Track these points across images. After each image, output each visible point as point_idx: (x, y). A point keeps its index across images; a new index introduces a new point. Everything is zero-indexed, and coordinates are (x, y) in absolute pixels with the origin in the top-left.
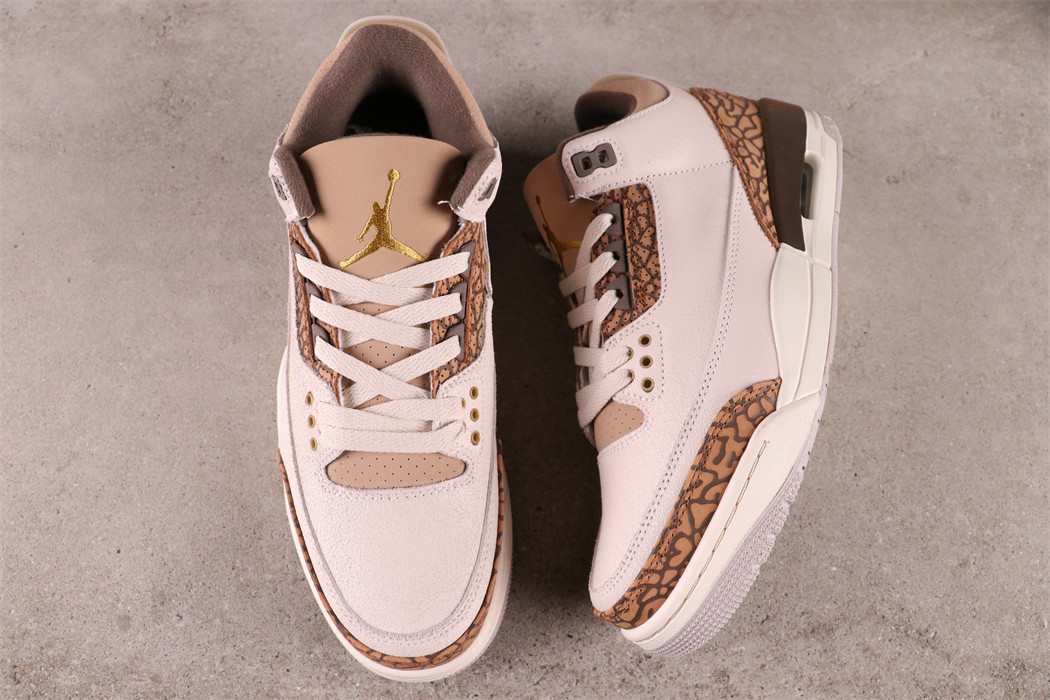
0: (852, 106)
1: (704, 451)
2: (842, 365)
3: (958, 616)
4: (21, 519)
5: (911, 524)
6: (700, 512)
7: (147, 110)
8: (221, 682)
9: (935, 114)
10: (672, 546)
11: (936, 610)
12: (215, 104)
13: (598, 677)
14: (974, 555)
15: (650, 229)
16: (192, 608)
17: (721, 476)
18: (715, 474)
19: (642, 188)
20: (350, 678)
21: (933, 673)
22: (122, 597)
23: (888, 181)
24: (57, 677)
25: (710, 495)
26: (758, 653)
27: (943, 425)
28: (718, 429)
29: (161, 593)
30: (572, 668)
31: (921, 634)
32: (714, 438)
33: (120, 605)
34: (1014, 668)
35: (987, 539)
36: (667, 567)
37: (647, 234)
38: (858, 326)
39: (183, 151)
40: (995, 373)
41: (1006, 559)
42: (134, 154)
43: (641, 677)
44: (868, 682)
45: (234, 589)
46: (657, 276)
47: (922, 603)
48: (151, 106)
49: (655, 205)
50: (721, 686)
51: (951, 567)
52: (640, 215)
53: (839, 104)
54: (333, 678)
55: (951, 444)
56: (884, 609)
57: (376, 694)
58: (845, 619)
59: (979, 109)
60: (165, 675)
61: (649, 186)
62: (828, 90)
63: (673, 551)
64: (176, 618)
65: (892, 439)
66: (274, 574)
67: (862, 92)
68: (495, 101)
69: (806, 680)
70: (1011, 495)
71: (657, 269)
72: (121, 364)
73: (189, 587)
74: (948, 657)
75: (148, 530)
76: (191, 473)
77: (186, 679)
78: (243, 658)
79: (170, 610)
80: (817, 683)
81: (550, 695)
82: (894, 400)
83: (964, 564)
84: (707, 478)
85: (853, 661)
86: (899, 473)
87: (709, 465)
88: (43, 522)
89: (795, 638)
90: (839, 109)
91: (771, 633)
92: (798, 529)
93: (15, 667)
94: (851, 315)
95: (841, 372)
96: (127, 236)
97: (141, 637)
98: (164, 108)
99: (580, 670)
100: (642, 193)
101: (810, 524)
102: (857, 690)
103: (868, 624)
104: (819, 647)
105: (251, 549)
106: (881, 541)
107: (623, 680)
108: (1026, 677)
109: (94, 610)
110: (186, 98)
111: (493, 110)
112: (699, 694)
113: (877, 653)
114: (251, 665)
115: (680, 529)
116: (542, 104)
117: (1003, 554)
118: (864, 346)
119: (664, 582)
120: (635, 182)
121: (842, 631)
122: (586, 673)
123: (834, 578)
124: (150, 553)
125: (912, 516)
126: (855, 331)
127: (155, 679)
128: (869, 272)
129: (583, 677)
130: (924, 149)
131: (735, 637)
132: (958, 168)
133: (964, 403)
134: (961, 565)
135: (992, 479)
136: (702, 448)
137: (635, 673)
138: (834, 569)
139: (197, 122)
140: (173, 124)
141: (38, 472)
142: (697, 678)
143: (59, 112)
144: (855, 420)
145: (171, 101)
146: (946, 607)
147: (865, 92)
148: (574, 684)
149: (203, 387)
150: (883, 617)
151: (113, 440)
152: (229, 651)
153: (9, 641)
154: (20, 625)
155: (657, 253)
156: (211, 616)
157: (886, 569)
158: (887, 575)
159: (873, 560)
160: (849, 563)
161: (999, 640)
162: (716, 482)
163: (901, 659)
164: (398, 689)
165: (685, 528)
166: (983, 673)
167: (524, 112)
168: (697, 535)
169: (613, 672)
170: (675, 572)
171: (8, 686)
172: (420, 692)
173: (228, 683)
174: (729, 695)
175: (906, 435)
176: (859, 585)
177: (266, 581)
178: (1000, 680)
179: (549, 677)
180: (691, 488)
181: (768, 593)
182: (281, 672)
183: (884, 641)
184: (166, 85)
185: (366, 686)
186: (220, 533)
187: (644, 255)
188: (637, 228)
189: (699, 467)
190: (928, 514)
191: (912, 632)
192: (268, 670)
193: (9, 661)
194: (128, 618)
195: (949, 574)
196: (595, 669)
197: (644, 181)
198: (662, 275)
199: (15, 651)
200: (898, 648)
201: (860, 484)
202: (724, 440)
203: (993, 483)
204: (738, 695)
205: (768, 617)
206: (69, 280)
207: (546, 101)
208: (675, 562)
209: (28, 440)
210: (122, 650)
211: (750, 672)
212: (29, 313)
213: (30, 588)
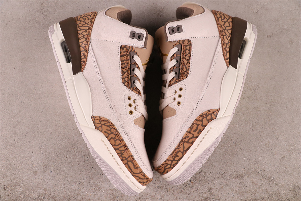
0: (257, 12)
1: (191, 127)
2: (250, 96)
3: (281, 173)
4: (4, 142)
5: (268, 145)
6: (186, 145)
7: (36, 13)
8: (64, 190)
9: (284, 14)
10: (176, 154)
11: (274, 171)
12: (57, 11)
13: (174, 190)
14: (287, 154)
15: (189, 54)
16: (55, 169)
17: (195, 136)
18: (193, 135)
19: (189, 41)
20: (101, 190)
21: (272, 189)
22: (34, 165)
23: (267, 37)
24: (17, 188)
25: (191, 141)
26: (221, 183)
27: (280, 115)
28: (197, 121)
29: (46, 165)
30: (166, 187)
31: (269, 178)
32: (195, 124)
33: (34, 168)
34: (296, 188)
35: (291, 150)
36: (174, 160)
37: (188, 56)
38: (256, 83)
39: (48, 27)
40: (297, 99)
41: (296, 156)
42: (33, 27)
43: (186, 190)
44: (253, 192)
45: (67, 164)
46: (188, 70)
47: (270, 169)
48: (37, 12)
49: (192, 47)
50: (210, 193)
51: (280, 158)
52: (187, 49)
53: (253, 11)
54: (96, 190)
55: (282, 121)
56: (259, 171)
57: (109, 194)
58: (247, 173)
59: (298, 12)
60: (47, 188)
61: (191, 41)
62: (250, 6)
63: (176, 156)
64: (50, 172)
65: (264, 119)
66: (78, 159)
67: (261, 7)
68: (145, 10)
69: (235, 191)
70: (299, 137)
71: (189, 67)
72: (31, 95)
73: (54, 163)
74: (277, 185)
75: (41, 146)
76: (53, 129)
77: (54, 190)
78: (70, 184)
79: (48, 170)
80: (238, 192)
81: (160, 195)
82: (265, 107)
83: (283, 157)
84: (191, 136)
85: (249, 186)
86: (266, 130)
87: (192, 132)
88: (10, 143)
89: (232, 179)
90: (253, 13)
91: (225, 177)
92: (234, 147)
93: (4, 185)
94: (254, 80)
95: (250, 98)
96: (32, 54)
97: (40, 177)
98: (42, 12)
99: (168, 188)
100: (189, 42)
101: (238, 145)
102: (250, 194)
103: (254, 175)
104: (239, 181)
105: (72, 152)
106: (259, 150)
107: (181, 191)
108: (299, 191)
109: (26, 169)
110: (48, 9)
111: (144, 13)
112: (203, 195)
113: (256, 183)
114: (72, 186)
115: (180, 149)
116: (160, 11)
117: (295, 154)
118: (257, 90)
119: (172, 164)
120: (187, 39)
121: (246, 177)
122: (170, 189)
123: (244, 161)
124: (42, 152)
125: (269, 143)
126: (255, 85)
127: (45, 189)
128: (260, 66)
129: (169, 190)
130: (280, 26)
131: (215, 178)
132: (290, 32)
133: (287, 108)
134: (282, 157)
135: (294, 132)
136: (191, 126)
137: (185, 189)
138: (245, 158)
139: (52, 17)
140: (45, 18)
141: (8, 128)
142: (203, 190)
143: (9, 13)
144: (253, 113)
145: (44, 10)
146: (277, 170)
147: (262, 7)
148: (167, 192)
149: (56, 102)
150: (258, 173)
151: (29, 118)
152: (66, 182)
153: (2, 178)
154: (5, 174)
155: (190, 62)
156: (60, 172)
157: (260, 158)
158: (260, 160)
159: (256, 156)
160: (249, 157)
161: (292, 180)
162: (193, 137)
163: (263, 185)
164: (115, 193)
165: (181, 149)
166: (287, 189)
167: (154, 14)
168: (185, 152)
169: (178, 188)
170: (176, 162)
171: (3, 191)
172: (122, 194)
173: (66, 191)
174: (212, 195)
175: (268, 118)
176: (252, 163)
177: (76, 161)
178: (292, 192)
179: (159, 190)
180: (185, 138)
181: (225, 165)
182: (81, 188)
183: (258, 180)
184: (42, 5)
185: (106, 192)
186: (62, 147)
187: (186, 62)
188: (185, 53)
189: (189, 132)
190: (274, 142)
191: (267, 177)
192: (77, 187)
193: (3, 184)
194: (36, 172)
195: (279, 160)
196: (173, 188)
197: (190, 39)
198: (190, 69)
199: (4, 181)
200: (262, 182)
201: (254, 133)
202: (198, 125)
203: (294, 133)
204: (215, 195)
205: (224, 172)
206: (14, 68)
207: (161, 10)
208: (177, 159)
209: (4, 118)
210: (35, 181)
211: (219, 189)
212: (3, 79)
213: (7, 163)
